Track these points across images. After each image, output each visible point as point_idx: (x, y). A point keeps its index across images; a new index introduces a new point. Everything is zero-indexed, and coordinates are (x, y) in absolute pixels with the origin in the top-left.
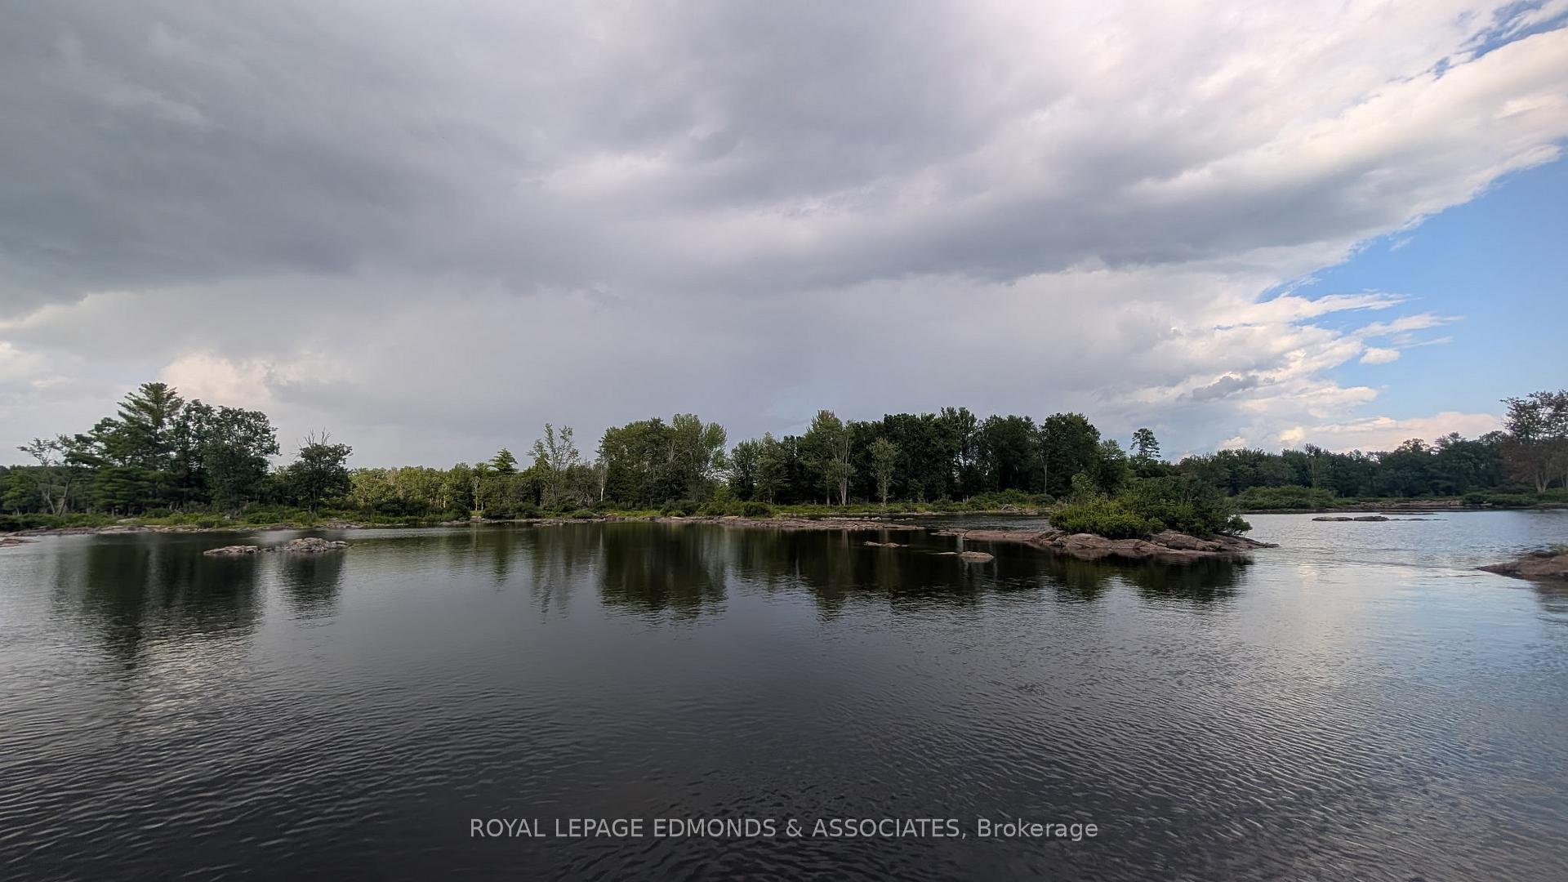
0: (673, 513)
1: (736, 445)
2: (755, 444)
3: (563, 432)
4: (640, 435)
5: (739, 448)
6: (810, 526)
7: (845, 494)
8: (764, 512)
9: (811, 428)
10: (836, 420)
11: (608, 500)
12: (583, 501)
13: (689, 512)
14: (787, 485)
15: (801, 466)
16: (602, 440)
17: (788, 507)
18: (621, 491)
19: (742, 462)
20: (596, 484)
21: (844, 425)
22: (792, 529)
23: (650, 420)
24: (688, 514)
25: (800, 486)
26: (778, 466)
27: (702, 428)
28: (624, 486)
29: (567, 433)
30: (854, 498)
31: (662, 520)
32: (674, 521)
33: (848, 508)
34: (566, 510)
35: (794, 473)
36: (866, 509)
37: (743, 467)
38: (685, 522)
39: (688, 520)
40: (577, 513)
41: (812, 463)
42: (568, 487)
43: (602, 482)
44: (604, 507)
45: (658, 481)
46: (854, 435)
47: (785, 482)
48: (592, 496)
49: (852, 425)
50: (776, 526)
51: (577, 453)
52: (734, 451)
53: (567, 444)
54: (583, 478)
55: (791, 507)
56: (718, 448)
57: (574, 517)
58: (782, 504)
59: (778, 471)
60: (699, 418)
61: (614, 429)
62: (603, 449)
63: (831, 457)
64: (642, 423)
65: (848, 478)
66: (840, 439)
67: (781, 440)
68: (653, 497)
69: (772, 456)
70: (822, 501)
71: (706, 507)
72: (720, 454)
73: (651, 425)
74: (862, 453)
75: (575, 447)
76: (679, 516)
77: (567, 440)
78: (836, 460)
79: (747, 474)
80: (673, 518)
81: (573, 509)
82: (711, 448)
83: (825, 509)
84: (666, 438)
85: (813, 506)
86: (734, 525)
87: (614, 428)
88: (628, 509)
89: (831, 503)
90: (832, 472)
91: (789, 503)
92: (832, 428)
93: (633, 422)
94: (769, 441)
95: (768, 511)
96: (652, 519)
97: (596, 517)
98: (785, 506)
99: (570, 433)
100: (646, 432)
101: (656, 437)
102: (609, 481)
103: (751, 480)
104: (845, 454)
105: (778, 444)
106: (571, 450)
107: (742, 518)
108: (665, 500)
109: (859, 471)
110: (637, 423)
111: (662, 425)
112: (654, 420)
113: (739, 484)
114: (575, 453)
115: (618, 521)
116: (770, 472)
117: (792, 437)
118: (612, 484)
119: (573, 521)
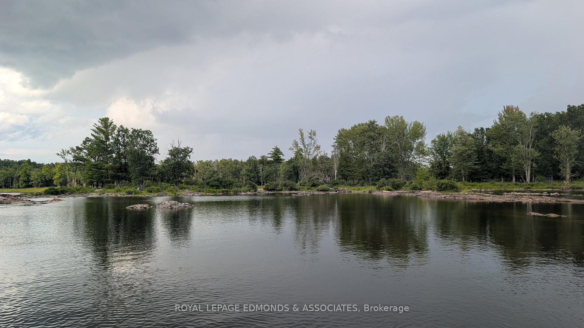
0: (384, 188)
1: (434, 137)
2: (450, 136)
3: (310, 134)
4: (361, 133)
5: (437, 139)
7: (529, 173)
8: (453, 188)
9: (498, 121)
10: (521, 113)
11: (340, 179)
12: (324, 180)
13: (396, 187)
14: (477, 167)
15: (490, 152)
16: (335, 138)
17: (478, 184)
18: (349, 172)
19: (440, 150)
20: (332, 168)
21: (528, 117)
22: (475, 201)
23: (368, 122)
24: (396, 189)
25: (488, 167)
26: (469, 152)
27: (407, 125)
28: (350, 170)
29: (313, 134)
30: (538, 177)
31: (377, 193)
32: (385, 194)
33: (533, 185)
34: (314, 185)
35: (482, 157)
36: (550, 186)
37: (441, 154)
38: (392, 194)
39: (395, 193)
40: (320, 187)
41: (498, 149)
42: (314, 170)
43: (336, 166)
44: (337, 184)
45: (374, 165)
46: (537, 124)
47: (476, 164)
48: (329, 176)
49: (536, 116)
50: (461, 198)
51: (319, 147)
52: (434, 141)
53: (313, 142)
54: (323, 164)
55: (481, 184)
56: (420, 140)
57: (318, 190)
58: (473, 181)
59: (469, 156)
60: (404, 118)
61: (343, 130)
62: (336, 144)
63: (516, 143)
64: (363, 125)
65: (532, 161)
66: (524, 128)
67: (472, 132)
68: (371, 177)
69: (464, 145)
70: (508, 178)
71: (410, 184)
72: (421, 144)
73: (369, 126)
74: (546, 139)
75: (318, 143)
76: (389, 190)
77: (313, 139)
78: (521, 146)
79: (444, 158)
80: (384, 191)
81: (318, 185)
82: (414, 140)
83: (512, 185)
84: (379, 134)
85: (499, 183)
86: (429, 197)
87: (343, 129)
88: (354, 185)
89: (516, 181)
90: (516, 156)
91: (479, 180)
92: (516, 120)
93: (357, 124)
94: (462, 133)
95: (456, 187)
96: (370, 192)
97: (331, 191)
98: (475, 183)
99: (314, 134)
100: (365, 131)
101: (372, 134)
102: (340, 166)
103: (448, 163)
104: (529, 141)
105: (469, 135)
106: (315, 145)
107: (435, 192)
108: (379, 179)
109: (543, 154)
110: (359, 125)
111: (377, 125)
112: (371, 122)
113: (438, 167)
114: (318, 148)
115: (347, 193)
116: (463, 157)
117: (482, 129)
118: (342, 168)
119: (316, 193)
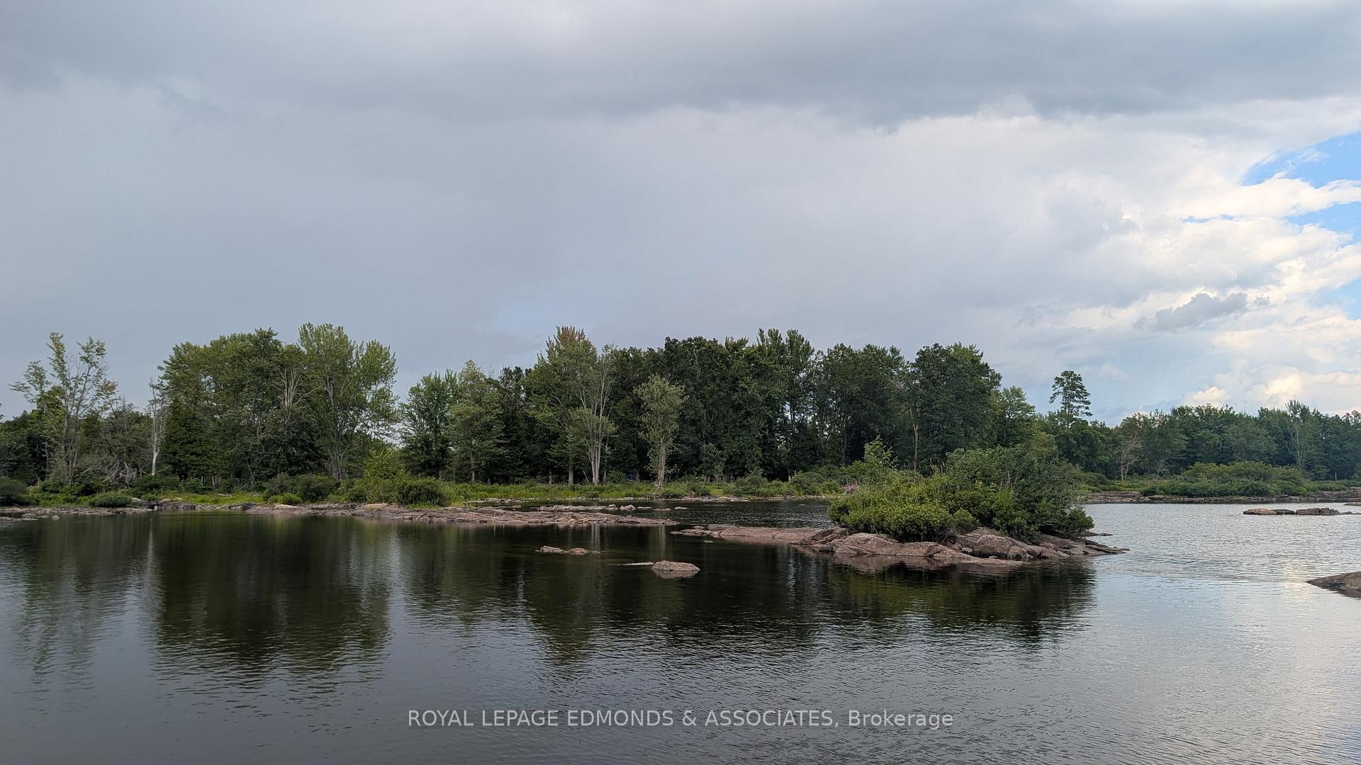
0: (280, 497)
1: (415, 380)
2: (451, 380)
3: (86, 350)
4: (234, 359)
5: (422, 386)
6: (500, 519)
7: (598, 466)
8: (434, 497)
9: (546, 356)
10: (587, 345)
11: (165, 474)
12: (117, 476)
13: (315, 495)
14: (501, 451)
15: (531, 421)
16: (164, 366)
17: (502, 488)
18: (193, 457)
19: (428, 410)
20: (144, 445)
21: (600, 353)
22: (470, 526)
23: (253, 333)
24: (313, 500)
25: (525, 452)
26: (488, 418)
27: (352, 349)
28: (199, 450)
29: (92, 352)
30: (613, 474)
31: (260, 509)
32: (280, 512)
33: (602, 490)
34: (89, 491)
35: (514, 431)
36: (630, 491)
37: (430, 419)
38: (296, 513)
39: (305, 510)
40: (98, 497)
41: (543, 414)
42: (86, 450)
43: (156, 440)
44: (157, 487)
45: (263, 441)
46: (614, 369)
47: (499, 445)
48: (135, 466)
49: (615, 353)
50: (444, 520)
51: (113, 387)
52: (415, 391)
53: (94, 371)
54: (119, 435)
55: (508, 488)
56: (381, 386)
57: (93, 505)
58: (492, 483)
59: (488, 427)
60: (345, 332)
61: (188, 347)
62: (166, 383)
63: (576, 404)
64: (243, 338)
65: (604, 441)
66: (592, 375)
67: (497, 375)
68: (253, 469)
69: (478, 402)
70: (560, 476)
71: (348, 487)
72: (383, 395)
73: (256, 343)
74: (629, 400)
75: (110, 377)
76: (290, 502)
77: (93, 364)
78: (585, 411)
79: (436, 429)
80: (278, 505)
81: (99, 489)
82: (368, 385)
83: (567, 492)
84: (282, 366)
85: (544, 486)
86: (379, 518)
87: (188, 344)
88: (207, 489)
89: (575, 482)
90: (576, 430)
91: (506, 480)
92: (578, 357)
93: (227, 335)
94: (474, 377)
95: (440, 496)
96: (245, 507)
97: (135, 505)
98: (496, 485)
99: (100, 351)
100: (243, 355)
101: (264, 363)
102: (170, 440)
103: (445, 442)
104: (600, 400)
105: (490, 381)
106: (101, 382)
107: (394, 507)
108: (274, 475)
109: (622, 429)
110: (234, 338)
111: (277, 343)
112: (261, 333)
113: (422, 448)
114: (108, 388)
115: (181, 510)
116: (470, 425)
117: (518, 370)
118: (176, 447)
119: (87, 512)
